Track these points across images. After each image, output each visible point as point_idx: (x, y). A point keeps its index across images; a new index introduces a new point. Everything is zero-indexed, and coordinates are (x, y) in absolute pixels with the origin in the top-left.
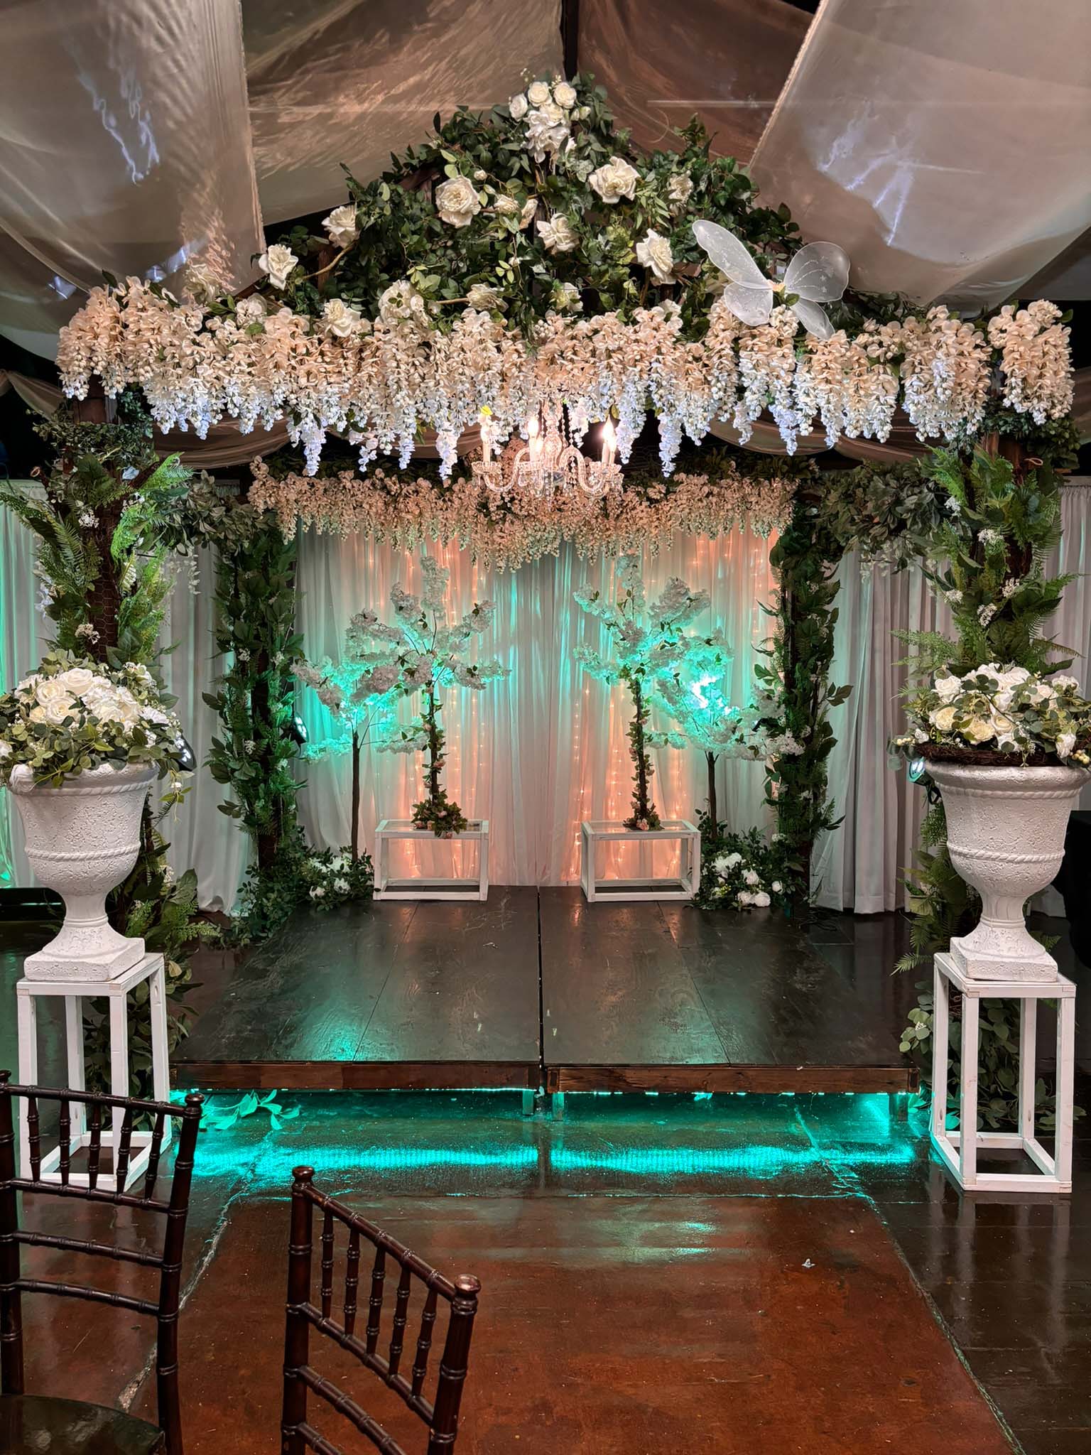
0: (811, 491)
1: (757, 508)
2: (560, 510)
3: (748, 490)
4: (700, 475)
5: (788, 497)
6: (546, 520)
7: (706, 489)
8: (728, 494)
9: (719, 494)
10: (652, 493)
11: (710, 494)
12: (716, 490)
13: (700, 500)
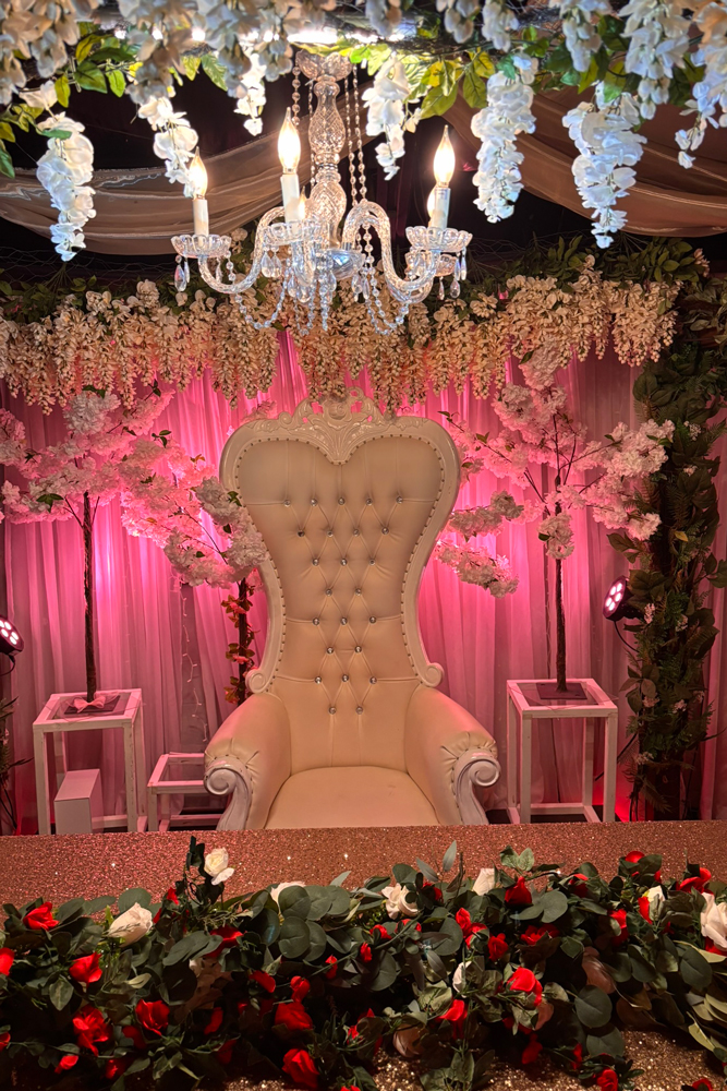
0: (697, 296)
1: (624, 322)
2: (341, 333)
3: (613, 297)
4: (543, 277)
5: (670, 305)
6: (322, 349)
7: (553, 298)
8: (583, 301)
9: (571, 303)
10: (477, 308)
11: (559, 303)
12: (567, 298)
13: (545, 315)
